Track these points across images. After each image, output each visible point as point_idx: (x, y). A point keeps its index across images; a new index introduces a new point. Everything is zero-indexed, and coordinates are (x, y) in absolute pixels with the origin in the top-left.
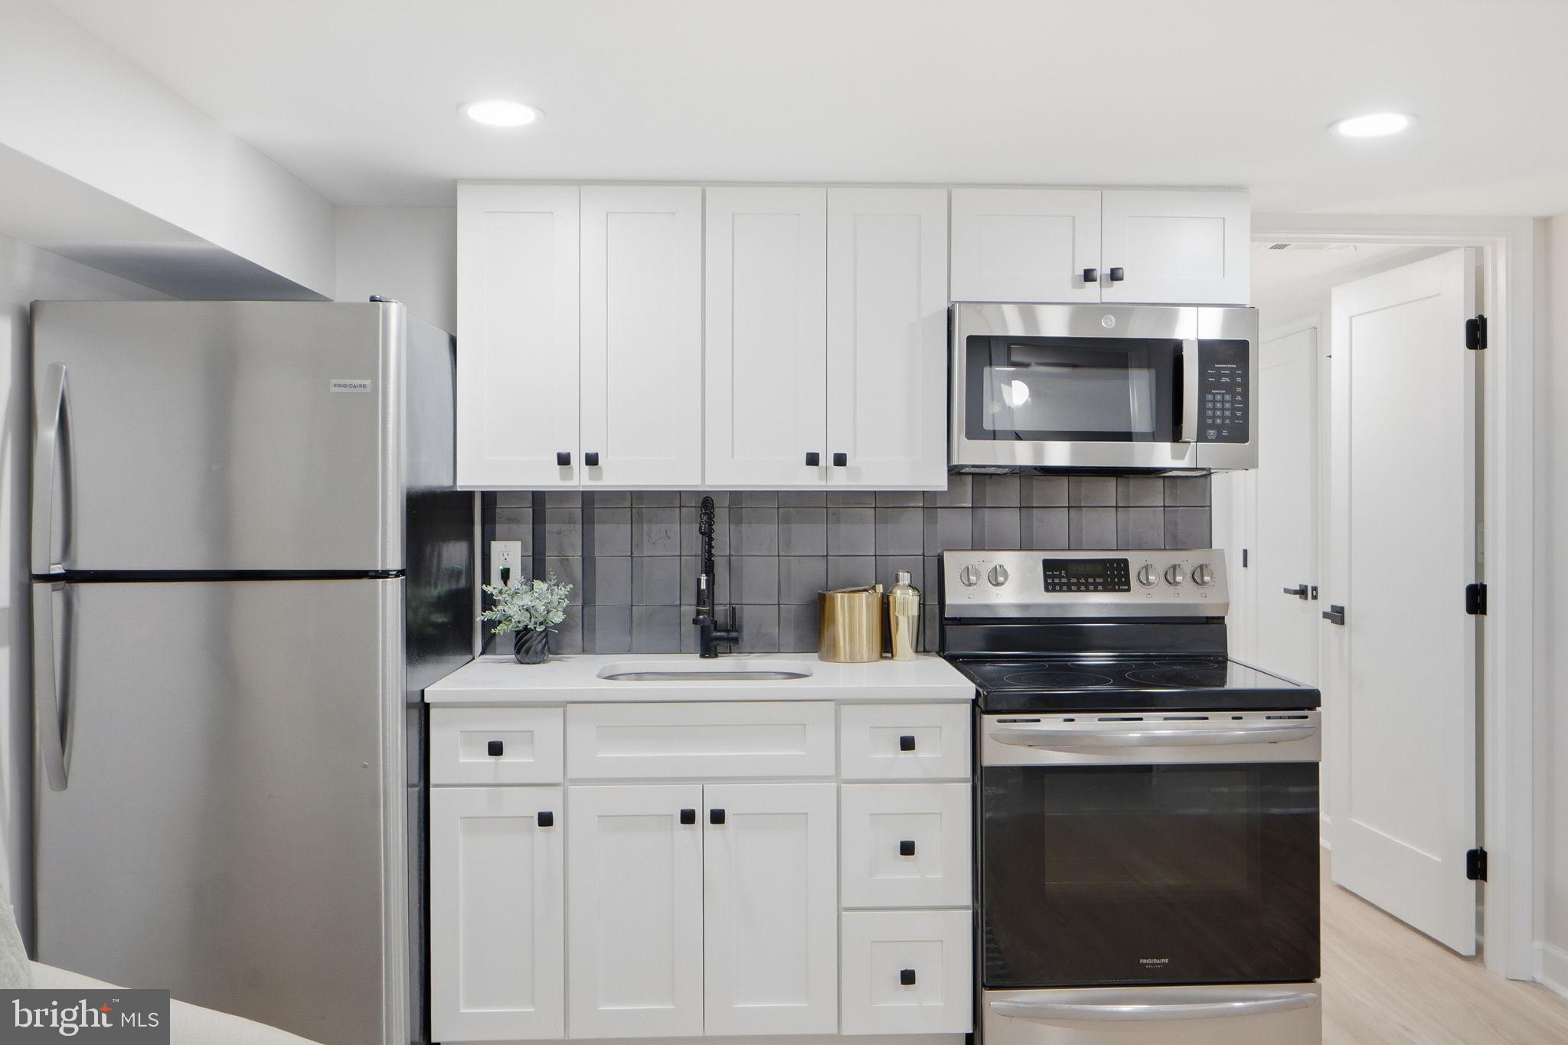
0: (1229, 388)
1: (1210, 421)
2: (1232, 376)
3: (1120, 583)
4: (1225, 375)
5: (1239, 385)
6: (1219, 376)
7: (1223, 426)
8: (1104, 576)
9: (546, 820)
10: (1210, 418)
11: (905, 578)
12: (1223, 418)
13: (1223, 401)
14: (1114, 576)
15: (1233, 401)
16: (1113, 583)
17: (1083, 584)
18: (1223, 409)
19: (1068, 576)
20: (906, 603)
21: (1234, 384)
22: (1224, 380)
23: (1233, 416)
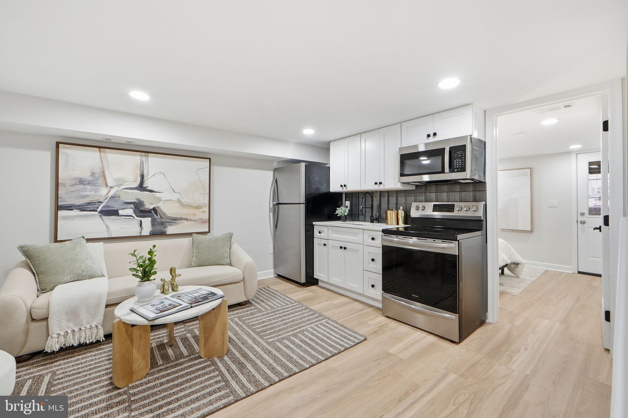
0: (461, 158)
1: (455, 167)
2: (462, 154)
3: (452, 210)
4: (460, 155)
5: (463, 157)
6: (458, 155)
7: (459, 168)
8: (448, 208)
9: (325, 245)
10: (455, 166)
11: (401, 208)
12: (459, 166)
13: (459, 161)
14: (450, 208)
15: (462, 161)
16: (450, 210)
17: (442, 210)
18: (459, 164)
19: (439, 208)
20: (401, 213)
21: (462, 156)
22: (459, 156)
23: (462, 165)
